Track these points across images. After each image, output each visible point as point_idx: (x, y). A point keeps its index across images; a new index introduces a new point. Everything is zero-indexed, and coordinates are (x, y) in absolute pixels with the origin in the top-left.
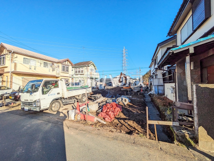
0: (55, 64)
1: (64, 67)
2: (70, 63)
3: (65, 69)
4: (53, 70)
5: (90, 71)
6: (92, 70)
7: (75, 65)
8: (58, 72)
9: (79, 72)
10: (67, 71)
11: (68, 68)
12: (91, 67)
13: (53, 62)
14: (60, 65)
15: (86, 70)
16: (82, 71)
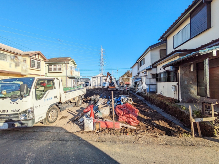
0: (20, 57)
1: (33, 62)
2: (42, 57)
3: (35, 65)
4: (17, 65)
5: (69, 69)
6: (71, 67)
7: (50, 60)
8: (24, 68)
9: (55, 69)
10: (39, 67)
11: (39, 63)
12: (71, 64)
13: (16, 55)
14: (28, 59)
15: (64, 68)
16: (60, 69)
